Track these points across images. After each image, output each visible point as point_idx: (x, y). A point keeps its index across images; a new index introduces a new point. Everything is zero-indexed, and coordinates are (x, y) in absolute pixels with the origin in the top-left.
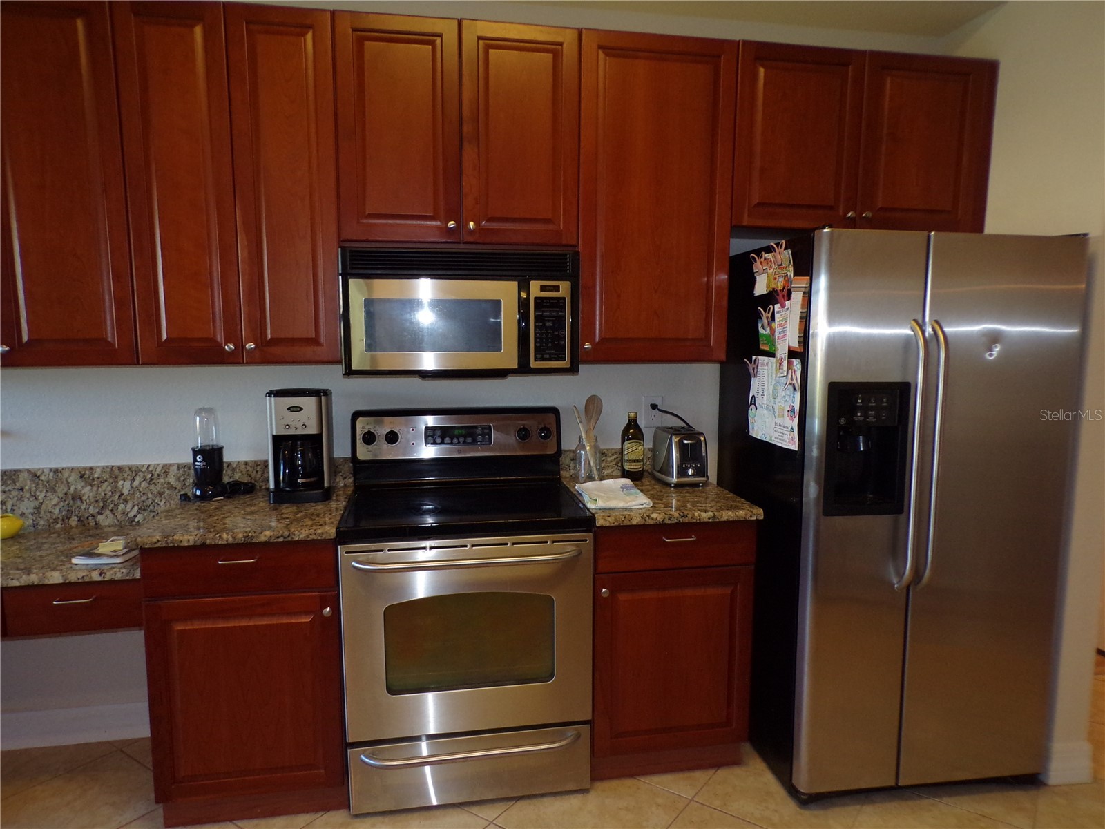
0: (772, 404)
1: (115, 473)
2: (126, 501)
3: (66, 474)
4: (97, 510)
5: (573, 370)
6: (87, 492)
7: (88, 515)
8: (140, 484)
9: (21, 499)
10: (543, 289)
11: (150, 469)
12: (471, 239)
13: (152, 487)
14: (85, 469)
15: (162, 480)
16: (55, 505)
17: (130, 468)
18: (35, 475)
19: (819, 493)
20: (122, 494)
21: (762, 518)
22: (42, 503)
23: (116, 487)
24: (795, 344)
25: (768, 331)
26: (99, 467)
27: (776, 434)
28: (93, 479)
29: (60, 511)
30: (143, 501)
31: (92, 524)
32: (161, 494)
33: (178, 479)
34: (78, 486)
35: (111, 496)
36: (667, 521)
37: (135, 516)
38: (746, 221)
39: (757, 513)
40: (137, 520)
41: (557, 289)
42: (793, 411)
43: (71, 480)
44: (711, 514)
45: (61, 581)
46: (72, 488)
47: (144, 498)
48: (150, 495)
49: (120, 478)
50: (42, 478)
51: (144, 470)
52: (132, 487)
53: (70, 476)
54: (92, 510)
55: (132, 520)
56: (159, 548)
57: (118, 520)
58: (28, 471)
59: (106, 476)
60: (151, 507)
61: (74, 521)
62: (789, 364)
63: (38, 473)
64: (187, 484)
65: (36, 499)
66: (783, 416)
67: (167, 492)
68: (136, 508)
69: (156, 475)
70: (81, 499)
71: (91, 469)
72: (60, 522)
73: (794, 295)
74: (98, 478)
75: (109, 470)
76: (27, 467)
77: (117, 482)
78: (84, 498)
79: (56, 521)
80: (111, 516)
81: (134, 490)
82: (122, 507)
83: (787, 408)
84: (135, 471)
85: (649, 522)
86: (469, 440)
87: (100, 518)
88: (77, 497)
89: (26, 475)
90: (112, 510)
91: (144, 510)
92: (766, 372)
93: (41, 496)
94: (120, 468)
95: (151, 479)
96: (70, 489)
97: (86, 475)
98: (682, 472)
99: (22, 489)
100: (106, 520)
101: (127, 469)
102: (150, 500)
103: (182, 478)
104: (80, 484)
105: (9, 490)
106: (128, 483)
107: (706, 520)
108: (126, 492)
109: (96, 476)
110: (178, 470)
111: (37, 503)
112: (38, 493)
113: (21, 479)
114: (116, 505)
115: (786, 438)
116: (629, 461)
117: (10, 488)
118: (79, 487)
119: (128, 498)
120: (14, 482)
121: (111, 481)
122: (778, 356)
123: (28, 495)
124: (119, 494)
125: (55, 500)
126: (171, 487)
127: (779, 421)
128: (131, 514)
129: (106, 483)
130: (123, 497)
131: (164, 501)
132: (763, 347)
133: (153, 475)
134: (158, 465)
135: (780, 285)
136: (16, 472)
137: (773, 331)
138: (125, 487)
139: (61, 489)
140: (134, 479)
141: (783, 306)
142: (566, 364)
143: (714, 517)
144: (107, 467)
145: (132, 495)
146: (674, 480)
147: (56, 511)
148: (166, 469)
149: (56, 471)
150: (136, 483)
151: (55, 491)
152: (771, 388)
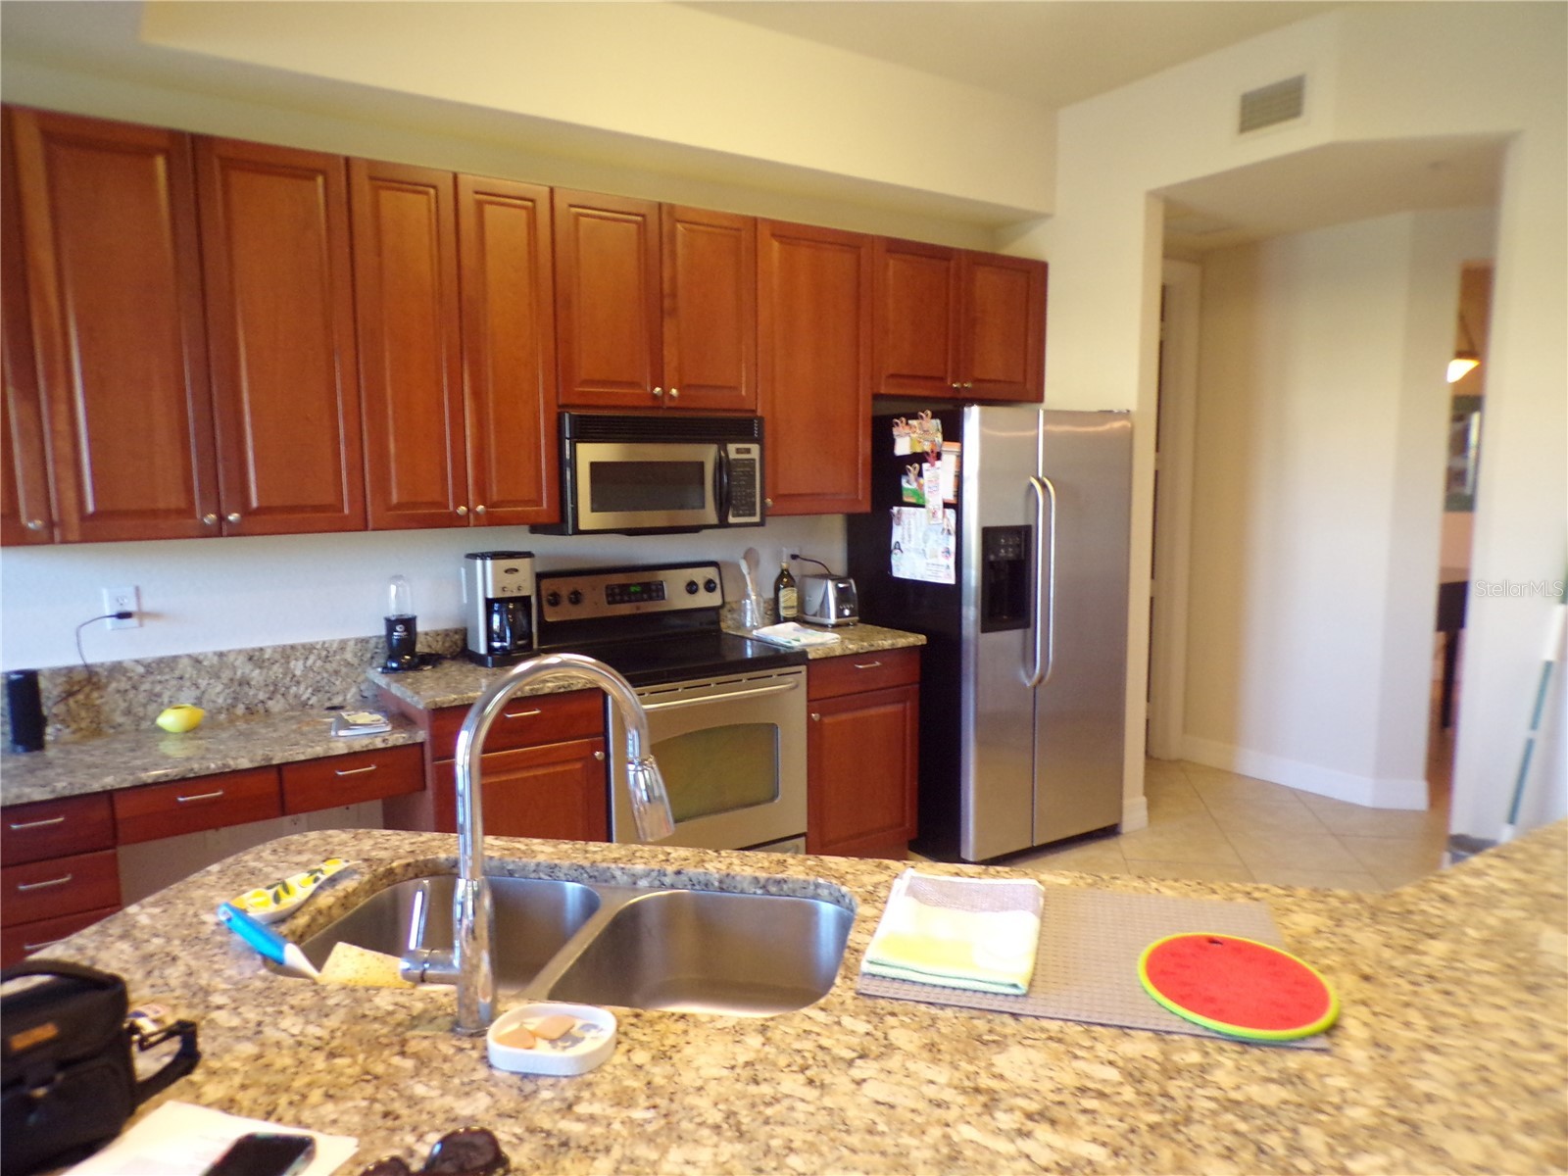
0: (922, 547)
1: (287, 653)
2: (298, 683)
3: (231, 658)
4: (267, 696)
5: (761, 524)
6: (256, 675)
7: (257, 701)
8: (314, 663)
9: (180, 689)
10: (738, 451)
11: (326, 645)
12: (673, 404)
13: (328, 666)
14: (254, 650)
15: (338, 657)
16: (219, 693)
17: (304, 646)
18: (196, 661)
19: (977, 617)
20: (294, 676)
21: (925, 642)
22: (203, 692)
23: (288, 668)
24: (950, 497)
25: (914, 486)
26: (269, 647)
27: (930, 573)
28: (263, 661)
29: (225, 700)
30: (318, 682)
31: (262, 711)
32: (336, 672)
33: (355, 655)
34: (244, 669)
35: (282, 679)
36: (861, 651)
37: (309, 699)
38: (883, 390)
39: (920, 639)
40: (310, 702)
41: (748, 451)
42: (948, 552)
43: (237, 663)
44: (890, 642)
45: (345, 751)
46: (239, 673)
47: (319, 678)
48: (325, 675)
49: (293, 657)
50: (205, 663)
51: (319, 647)
52: (305, 667)
53: (236, 659)
54: (262, 696)
55: (304, 704)
56: (455, 707)
57: (289, 704)
58: (189, 656)
59: (277, 656)
60: (327, 688)
61: (240, 710)
62: (944, 513)
63: (201, 657)
64: (365, 659)
65: (198, 688)
66: (936, 557)
67: (344, 670)
68: (310, 690)
69: (332, 652)
70: (248, 684)
71: (261, 649)
72: (224, 711)
73: (944, 457)
74: (269, 659)
75: (280, 649)
76: (187, 652)
77: (288, 663)
78: (253, 683)
79: (219, 712)
80: (282, 701)
81: (307, 669)
82: (294, 690)
83: (941, 549)
84: (309, 649)
85: (848, 652)
86: (645, 596)
87: (270, 703)
88: (245, 682)
89: (186, 661)
90: (283, 695)
91: (319, 691)
92: (912, 522)
93: (203, 683)
94: (293, 647)
95: (327, 657)
96: (235, 674)
97: (254, 657)
98: (840, 614)
99: (181, 678)
100: (276, 706)
101: (300, 647)
102: (325, 680)
103: (359, 654)
104: (248, 667)
105: (167, 680)
106: (300, 663)
107: (888, 647)
108: (298, 673)
109: (267, 656)
110: (356, 645)
111: (198, 693)
112: (200, 681)
113: (181, 666)
114: (288, 688)
115: (941, 574)
116: (785, 608)
117: (167, 677)
118: (247, 671)
119: (301, 679)
120: (172, 670)
121: (283, 661)
122: (929, 506)
123: (188, 684)
124: (290, 676)
125: (219, 688)
126: (348, 664)
127: (931, 561)
128: (304, 697)
129: (278, 665)
130: (295, 679)
131: (340, 679)
132: (906, 499)
133: (329, 652)
134: (334, 641)
135: (927, 447)
136: (175, 659)
137: (921, 486)
138: (298, 667)
139: (226, 675)
140: (307, 658)
141: (933, 465)
142: (756, 519)
143: (893, 644)
144: (279, 646)
145: (305, 676)
146: (833, 620)
147: (220, 701)
148: (343, 645)
149: (221, 655)
150: (310, 662)
151: (219, 677)
152: (921, 535)
